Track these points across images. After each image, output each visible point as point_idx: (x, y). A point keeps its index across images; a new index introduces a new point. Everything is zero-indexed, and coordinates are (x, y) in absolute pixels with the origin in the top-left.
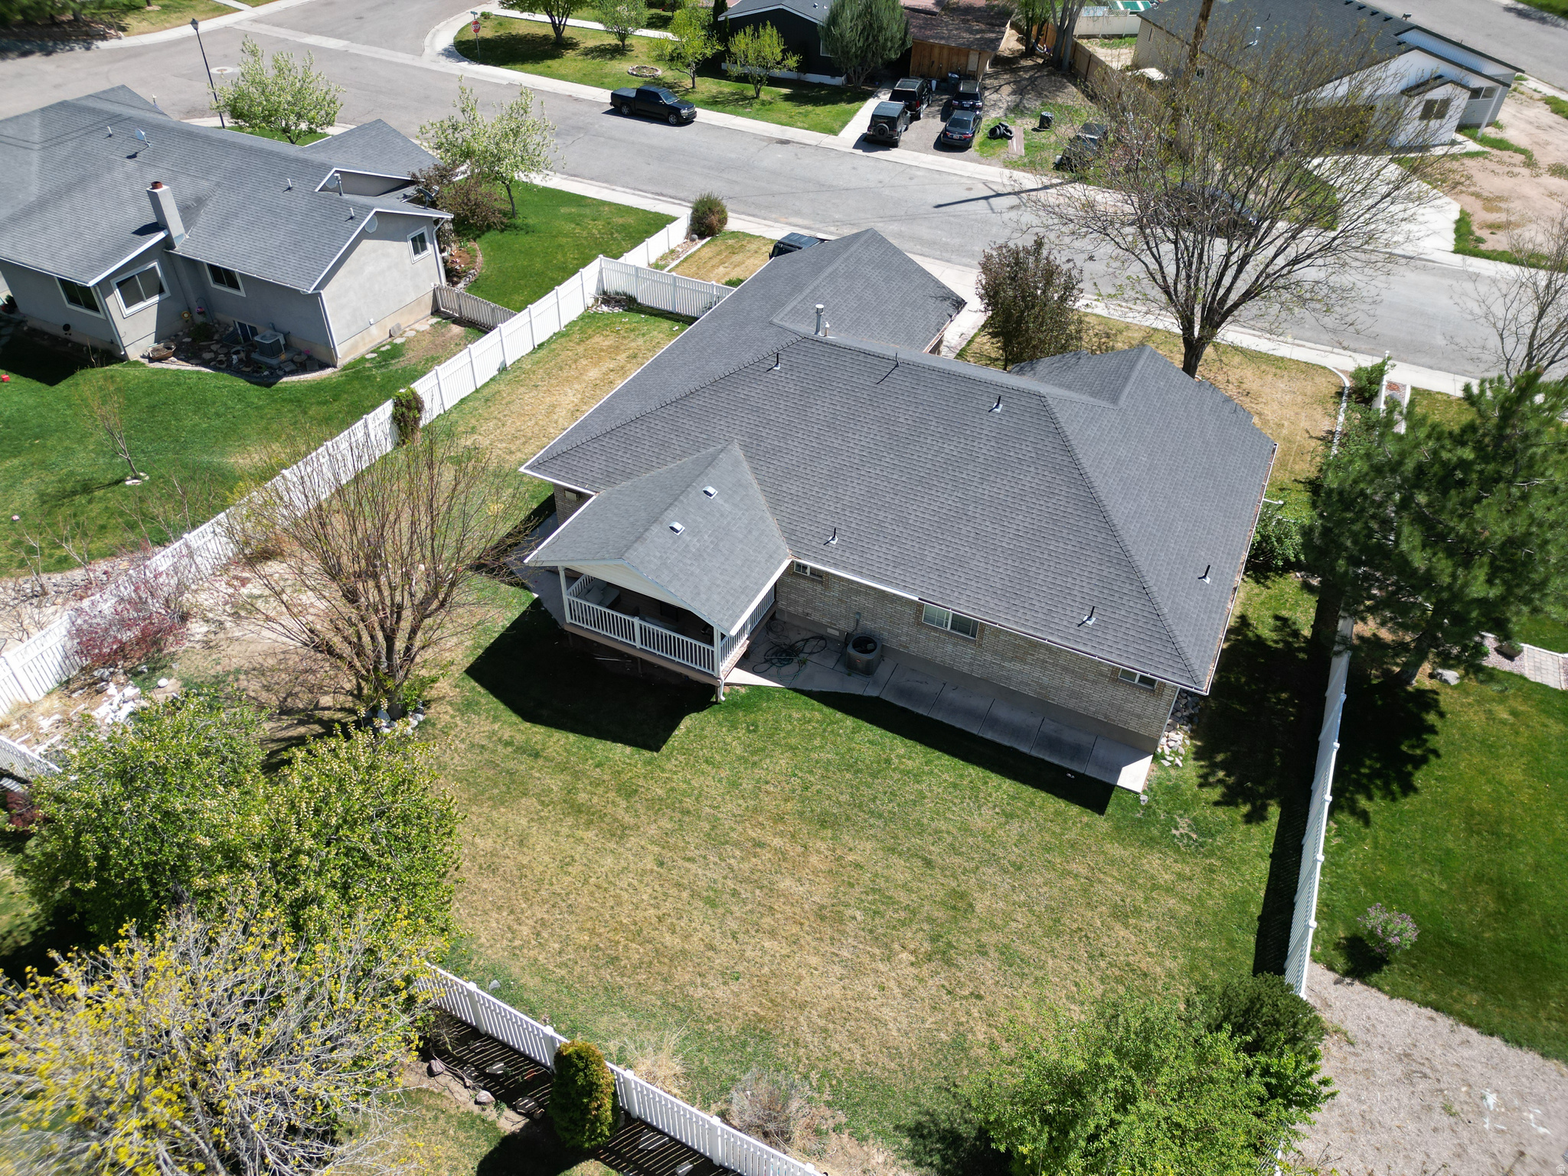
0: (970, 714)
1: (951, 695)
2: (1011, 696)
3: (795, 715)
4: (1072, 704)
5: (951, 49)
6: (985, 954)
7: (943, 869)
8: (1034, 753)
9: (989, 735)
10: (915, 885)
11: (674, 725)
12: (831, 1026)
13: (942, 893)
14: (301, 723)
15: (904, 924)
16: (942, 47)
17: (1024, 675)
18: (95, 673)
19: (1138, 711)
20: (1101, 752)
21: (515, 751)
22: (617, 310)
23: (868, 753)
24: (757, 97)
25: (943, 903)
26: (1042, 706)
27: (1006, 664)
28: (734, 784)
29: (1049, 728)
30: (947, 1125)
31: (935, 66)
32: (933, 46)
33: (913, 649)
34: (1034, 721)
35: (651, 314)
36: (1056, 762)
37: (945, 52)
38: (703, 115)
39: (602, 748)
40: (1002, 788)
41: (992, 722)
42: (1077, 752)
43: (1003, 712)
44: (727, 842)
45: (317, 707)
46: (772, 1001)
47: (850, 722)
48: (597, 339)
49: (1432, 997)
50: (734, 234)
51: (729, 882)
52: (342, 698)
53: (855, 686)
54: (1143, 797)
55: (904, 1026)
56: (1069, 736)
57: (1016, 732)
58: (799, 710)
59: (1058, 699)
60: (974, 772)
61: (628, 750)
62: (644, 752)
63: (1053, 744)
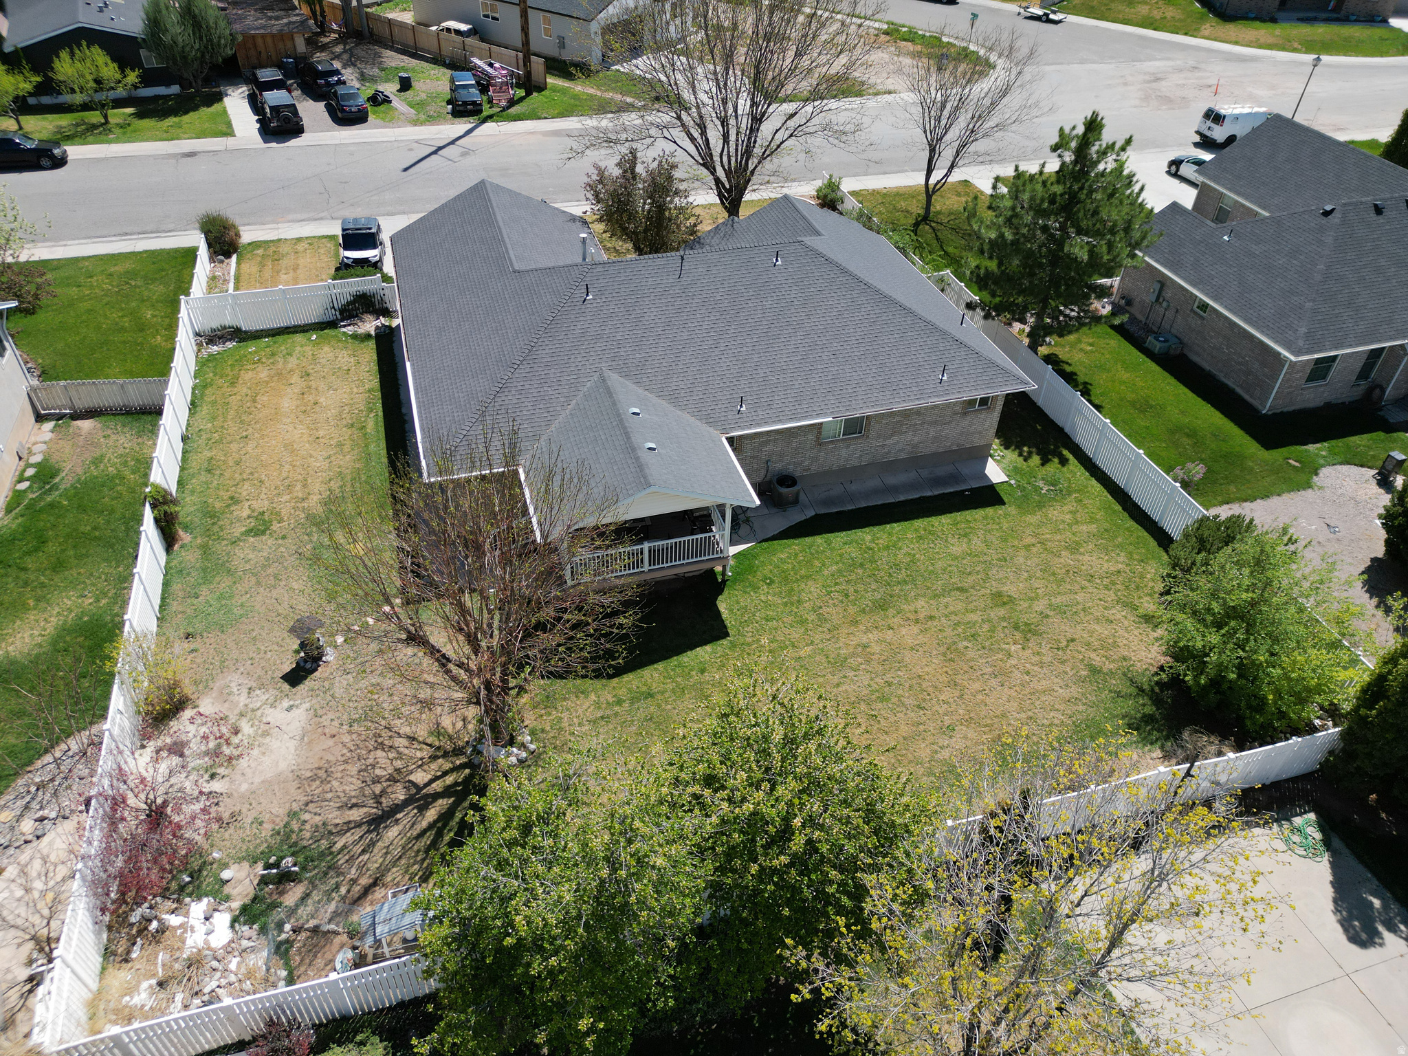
0: (875, 492)
1: (854, 487)
2: (891, 466)
3: (783, 556)
4: (935, 448)
5: (273, 36)
6: (1047, 616)
7: (973, 588)
8: (936, 493)
9: (902, 498)
10: (971, 606)
11: (718, 614)
12: (1030, 713)
13: (989, 601)
14: (422, 809)
15: (993, 632)
16: (263, 36)
17: (899, 445)
18: (133, 920)
19: (979, 428)
20: (965, 470)
21: (632, 703)
22: (229, 345)
23: (853, 552)
24: (107, 122)
25: (996, 605)
26: (915, 461)
27: (887, 442)
28: (803, 622)
29: (925, 473)
30: (1139, 715)
31: (264, 55)
32: (254, 37)
33: (815, 468)
34: (912, 476)
35: (273, 336)
36: (952, 490)
37: (269, 40)
38: (74, 152)
39: (688, 658)
40: (942, 522)
41: (894, 489)
42: (955, 478)
43: (892, 480)
44: (846, 659)
45: (419, 789)
46: (986, 726)
47: (819, 540)
48: (247, 376)
49: (1220, 499)
50: (255, 245)
51: (878, 680)
52: (434, 766)
53: (796, 516)
54: (1013, 482)
55: (1062, 684)
56: (941, 471)
57: (912, 486)
58: (782, 552)
59: (925, 450)
60: (919, 523)
61: (708, 648)
62: (720, 642)
63: (937, 481)
